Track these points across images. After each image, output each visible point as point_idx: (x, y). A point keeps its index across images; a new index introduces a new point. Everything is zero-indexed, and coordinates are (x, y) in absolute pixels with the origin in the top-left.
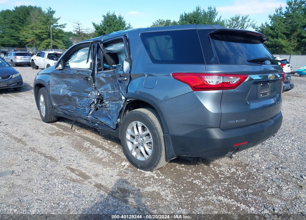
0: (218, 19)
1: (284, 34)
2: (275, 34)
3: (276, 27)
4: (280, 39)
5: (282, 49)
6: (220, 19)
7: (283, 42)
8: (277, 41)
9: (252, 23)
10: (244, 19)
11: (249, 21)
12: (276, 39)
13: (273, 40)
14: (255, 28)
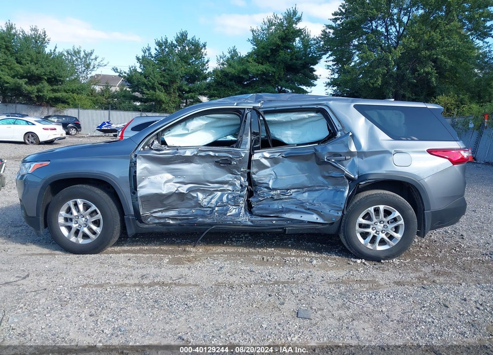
0: (52, 51)
1: (161, 84)
2: (150, 84)
3: (150, 74)
4: (158, 92)
5: (161, 105)
6: (55, 50)
7: (162, 96)
8: (154, 94)
9: (101, 63)
10: (87, 55)
11: (96, 59)
12: (152, 92)
13: (148, 92)
14: (118, 72)
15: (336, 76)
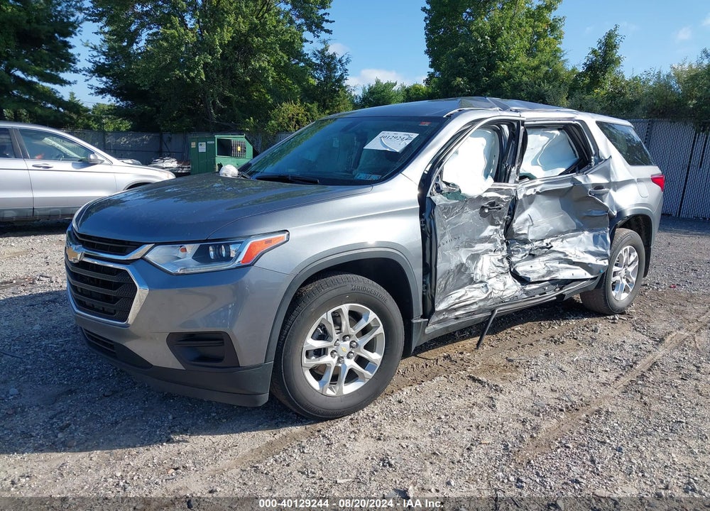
15: (102, 59)
